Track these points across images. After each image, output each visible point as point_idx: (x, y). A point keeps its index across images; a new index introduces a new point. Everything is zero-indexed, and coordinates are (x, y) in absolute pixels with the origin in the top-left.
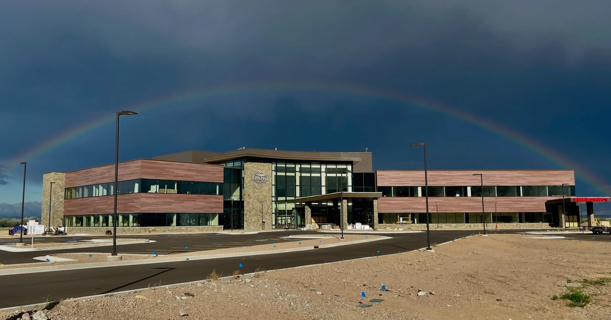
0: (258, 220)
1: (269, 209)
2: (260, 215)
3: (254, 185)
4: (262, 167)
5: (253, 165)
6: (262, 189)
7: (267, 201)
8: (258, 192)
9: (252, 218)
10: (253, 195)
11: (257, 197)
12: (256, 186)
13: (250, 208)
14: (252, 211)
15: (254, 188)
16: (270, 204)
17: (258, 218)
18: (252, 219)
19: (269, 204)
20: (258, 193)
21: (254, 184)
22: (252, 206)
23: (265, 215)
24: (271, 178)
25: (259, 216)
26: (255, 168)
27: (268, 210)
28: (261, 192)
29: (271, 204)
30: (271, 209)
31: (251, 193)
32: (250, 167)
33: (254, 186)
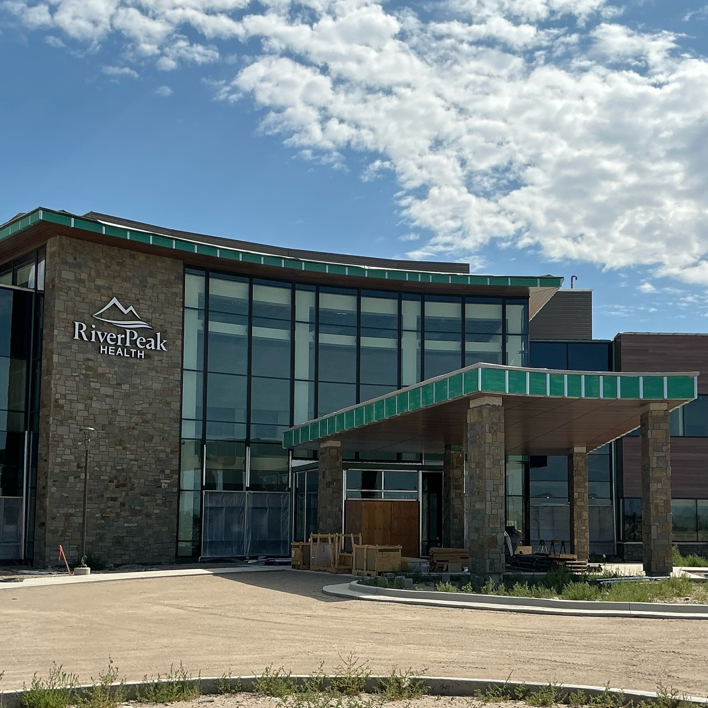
0: (103, 518)
1: (167, 472)
2: (114, 499)
3: (90, 364)
4: (136, 291)
5: (84, 276)
6: (132, 386)
7: (157, 439)
8: (112, 397)
9: (72, 511)
10: (81, 406)
11: (102, 420)
12: (100, 370)
13: (62, 464)
14: (71, 479)
15: (86, 376)
16: (168, 450)
17: (102, 511)
18: (71, 515)
19: (162, 451)
20: (108, 400)
21: (89, 359)
22: (72, 457)
23: (146, 498)
24: (179, 343)
25: (110, 504)
26: (98, 288)
27: (162, 476)
28: (127, 395)
29: (172, 452)
30: (173, 472)
31: (69, 397)
32: (68, 281)
33: (88, 368)
